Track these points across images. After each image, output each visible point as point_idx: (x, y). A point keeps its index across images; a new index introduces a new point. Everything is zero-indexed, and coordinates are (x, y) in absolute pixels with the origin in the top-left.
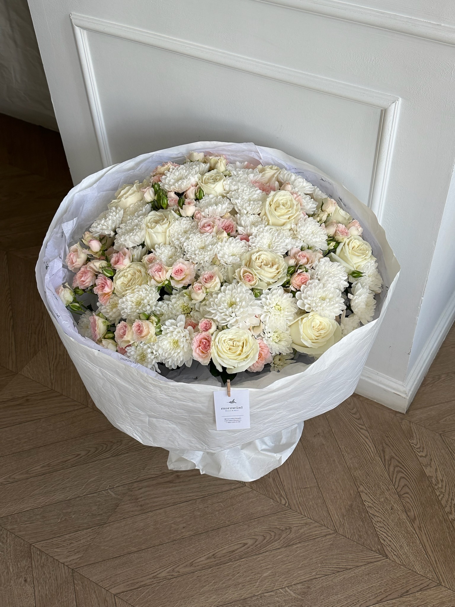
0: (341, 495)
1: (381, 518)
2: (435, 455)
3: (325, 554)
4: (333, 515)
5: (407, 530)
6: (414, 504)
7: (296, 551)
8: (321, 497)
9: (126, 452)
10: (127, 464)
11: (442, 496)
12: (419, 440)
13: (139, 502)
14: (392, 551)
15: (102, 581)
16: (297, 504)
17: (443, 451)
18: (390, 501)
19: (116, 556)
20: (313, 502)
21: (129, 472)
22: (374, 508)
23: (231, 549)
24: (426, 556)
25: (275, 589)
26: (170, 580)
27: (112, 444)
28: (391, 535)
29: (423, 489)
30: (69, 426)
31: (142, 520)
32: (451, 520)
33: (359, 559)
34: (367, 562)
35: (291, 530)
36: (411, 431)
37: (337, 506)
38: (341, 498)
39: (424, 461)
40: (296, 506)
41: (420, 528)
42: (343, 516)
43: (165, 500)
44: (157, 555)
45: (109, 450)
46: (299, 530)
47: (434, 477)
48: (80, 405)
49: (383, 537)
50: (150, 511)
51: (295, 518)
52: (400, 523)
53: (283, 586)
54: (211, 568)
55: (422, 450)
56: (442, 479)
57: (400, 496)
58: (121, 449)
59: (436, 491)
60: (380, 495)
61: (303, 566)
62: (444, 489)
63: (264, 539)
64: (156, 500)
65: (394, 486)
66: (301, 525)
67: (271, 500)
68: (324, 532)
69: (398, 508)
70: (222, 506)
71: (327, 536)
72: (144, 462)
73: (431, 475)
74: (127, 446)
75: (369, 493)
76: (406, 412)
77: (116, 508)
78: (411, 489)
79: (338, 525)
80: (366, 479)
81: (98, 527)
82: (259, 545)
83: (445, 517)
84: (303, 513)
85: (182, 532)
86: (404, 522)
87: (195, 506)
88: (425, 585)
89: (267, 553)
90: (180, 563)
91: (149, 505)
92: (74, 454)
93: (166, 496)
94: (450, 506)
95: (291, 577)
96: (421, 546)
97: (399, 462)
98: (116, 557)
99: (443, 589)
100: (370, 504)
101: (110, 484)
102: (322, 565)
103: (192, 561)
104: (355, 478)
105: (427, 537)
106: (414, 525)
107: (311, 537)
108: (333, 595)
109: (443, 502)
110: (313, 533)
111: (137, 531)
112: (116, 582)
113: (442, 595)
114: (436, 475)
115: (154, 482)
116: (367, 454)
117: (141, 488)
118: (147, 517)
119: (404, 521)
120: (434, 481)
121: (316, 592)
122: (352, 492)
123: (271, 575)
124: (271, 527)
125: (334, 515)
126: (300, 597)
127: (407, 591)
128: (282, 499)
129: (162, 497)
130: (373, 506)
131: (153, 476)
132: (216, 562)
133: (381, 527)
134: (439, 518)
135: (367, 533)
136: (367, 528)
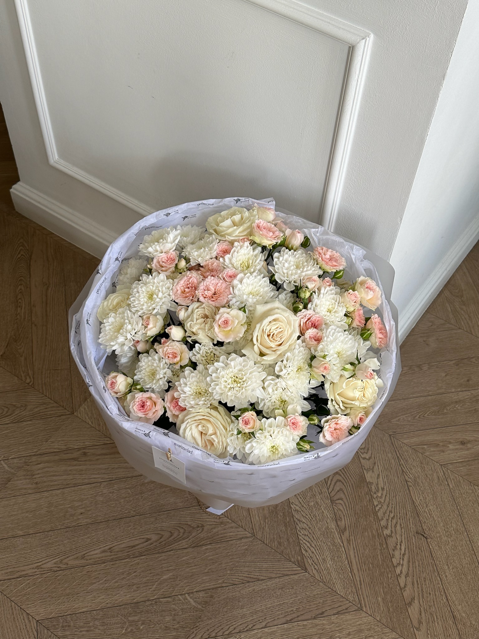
1: (307, 525)
2: (379, 458)
3: (237, 560)
5: (334, 541)
6: (346, 512)
7: (205, 553)
9: (29, 419)
10: (27, 433)
11: (379, 506)
13: (35, 478)
14: (312, 564)
17: (390, 455)
18: (320, 507)
21: (29, 442)
22: (302, 512)
23: (132, 544)
24: (350, 574)
25: (173, 594)
26: (56, 573)
27: (15, 408)
29: (359, 496)
31: (34, 500)
32: (385, 536)
33: (274, 570)
34: (282, 574)
35: (203, 529)
39: (367, 464)
41: (349, 541)
42: (265, 518)
43: (65, 480)
44: (45, 542)
45: (10, 415)
47: (375, 484)
49: (306, 547)
50: (45, 491)
52: (327, 533)
53: (184, 593)
54: (104, 563)
55: (366, 451)
56: (383, 487)
57: (332, 502)
58: (23, 415)
59: (374, 500)
60: (311, 498)
61: (210, 571)
62: (384, 498)
63: (171, 536)
64: (55, 478)
65: (328, 490)
66: (215, 523)
68: (240, 535)
69: (329, 516)
70: (129, 493)
71: (243, 539)
72: (48, 433)
73: (371, 481)
74: (31, 412)
77: (7, 483)
78: (347, 495)
79: (257, 528)
82: (164, 543)
83: (379, 532)
85: (78, 519)
87: (98, 489)
88: (344, 607)
89: (171, 553)
90: (70, 554)
91: (45, 484)
93: (68, 475)
94: (387, 520)
95: (194, 583)
96: (346, 563)
99: (364, 614)
100: (297, 508)
101: (4, 455)
102: (232, 572)
103: (85, 553)
105: (355, 553)
106: (342, 537)
107: (224, 538)
108: (237, 608)
109: (380, 514)
110: (228, 534)
111: (27, 512)
113: (361, 622)
114: (378, 481)
115: (57, 458)
117: (39, 462)
118: (41, 497)
119: (333, 531)
120: (373, 488)
121: (219, 603)
123: (171, 577)
124: (181, 523)
125: (255, 515)
126: (201, 607)
127: (323, 613)
129: (63, 476)
130: (300, 510)
131: (55, 451)
132: (112, 557)
133: (305, 535)
134: (372, 532)
135: (288, 540)
136: (289, 534)
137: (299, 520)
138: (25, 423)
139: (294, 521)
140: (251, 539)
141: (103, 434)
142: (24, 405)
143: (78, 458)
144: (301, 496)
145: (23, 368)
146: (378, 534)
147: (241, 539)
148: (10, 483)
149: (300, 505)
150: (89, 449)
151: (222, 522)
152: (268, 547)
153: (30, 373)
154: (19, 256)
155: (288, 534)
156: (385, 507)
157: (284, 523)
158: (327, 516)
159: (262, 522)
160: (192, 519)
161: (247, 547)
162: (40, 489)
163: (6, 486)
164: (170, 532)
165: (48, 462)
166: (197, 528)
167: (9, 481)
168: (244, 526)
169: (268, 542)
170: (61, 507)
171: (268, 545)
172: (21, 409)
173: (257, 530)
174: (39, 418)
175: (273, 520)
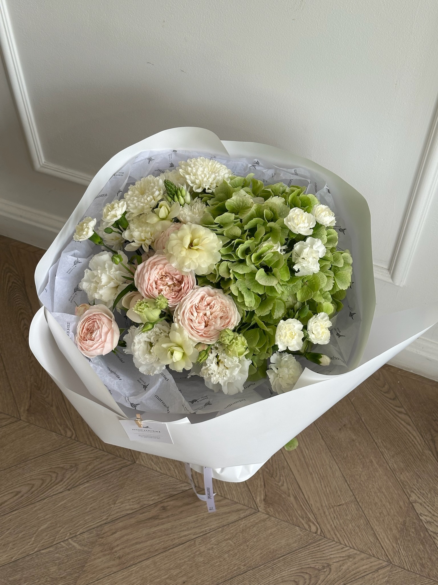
138: (82, 487)
139: (430, 535)
140: (388, 568)
141: (178, 479)
142: (74, 465)
143: (158, 516)
144: (428, 504)
145: (58, 420)
147: (377, 570)
148: (88, 564)
149: (430, 515)
150: (167, 502)
151: (350, 555)
152: (412, 573)
153: (69, 424)
154: (10, 284)
157: (419, 540)
159: (395, 545)
160: (314, 559)
161: (387, 578)
162: (125, 563)
163: (85, 569)
164: (294, 581)
165: (124, 529)
166: (324, 569)
167: (86, 563)
168: (375, 554)
169: (408, 567)
170: (159, 580)
171: (410, 570)
172: (72, 471)
173: (393, 556)
174: (97, 477)
175: (406, 539)
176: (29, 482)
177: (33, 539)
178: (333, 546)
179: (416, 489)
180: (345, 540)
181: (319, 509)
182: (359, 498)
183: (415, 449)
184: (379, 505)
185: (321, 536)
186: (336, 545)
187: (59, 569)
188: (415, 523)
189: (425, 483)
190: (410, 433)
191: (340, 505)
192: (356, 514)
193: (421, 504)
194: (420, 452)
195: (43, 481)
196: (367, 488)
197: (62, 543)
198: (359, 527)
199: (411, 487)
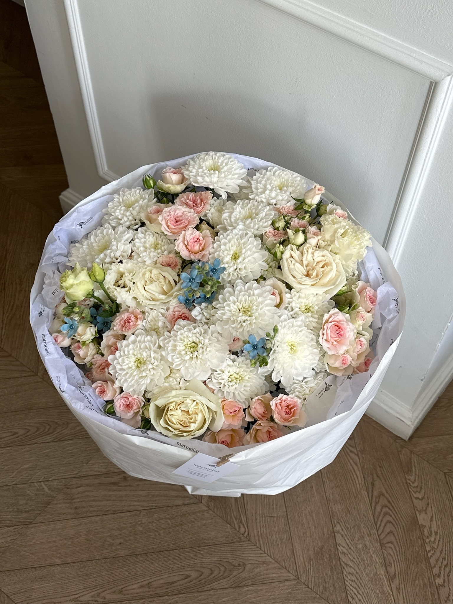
0: (312, 533)
1: (355, 570)
2: (433, 500)
4: (298, 557)
5: (382, 589)
6: (396, 558)
7: (247, 595)
8: (287, 531)
9: (71, 438)
10: (68, 453)
11: (432, 552)
12: (418, 476)
13: (75, 503)
15: (14, 594)
16: (258, 535)
17: (444, 495)
18: (369, 550)
19: (36, 566)
20: (277, 536)
21: (70, 463)
22: (349, 555)
23: (170, 580)
27: (57, 426)
28: (363, 593)
29: (411, 540)
30: (12, 396)
31: (73, 526)
32: (437, 585)
35: (244, 568)
36: (411, 464)
37: (305, 546)
38: (311, 537)
39: (419, 504)
40: (257, 538)
41: (398, 589)
42: (310, 560)
43: (105, 506)
44: (83, 573)
45: (52, 433)
46: (254, 568)
47: (427, 528)
48: (29, 372)
49: (353, 594)
50: (85, 517)
51: (252, 552)
52: (376, 579)
54: (142, 599)
55: (419, 490)
56: (436, 531)
57: (382, 545)
58: (65, 433)
59: (426, 544)
60: (359, 539)
62: (437, 544)
63: (211, 574)
64: (94, 503)
65: (377, 531)
66: (257, 562)
67: (229, 525)
68: (283, 576)
69: (377, 560)
70: (169, 524)
71: (286, 582)
72: (89, 455)
73: (424, 524)
74: (73, 431)
75: (346, 535)
76: (409, 439)
77: (46, 507)
78: (397, 538)
79: (302, 570)
80: (346, 516)
81: (22, 526)
82: (204, 581)
83: (430, 580)
84: (263, 549)
85: (117, 550)
86: (381, 579)
87: (138, 518)
89: (211, 592)
90: (107, 588)
91: (85, 509)
92: (11, 432)
93: (107, 501)
94: (440, 568)
97: (389, 502)
98: (35, 568)
100: (344, 550)
101: (45, 476)
103: (122, 587)
104: (333, 513)
105: (404, 602)
106: (392, 585)
107: (266, 579)
109: (432, 561)
110: (271, 575)
111: (65, 539)
112: (30, 598)
114: (431, 524)
115: (97, 481)
116: (352, 485)
117: (79, 485)
118: (79, 523)
119: (381, 577)
120: (426, 531)
122: (325, 530)
124: (222, 560)
125: (300, 556)
128: (242, 526)
129: (102, 501)
130: (347, 553)
131: (96, 473)
132: (150, 593)
133: (352, 581)
134: (423, 580)
135: (334, 585)
136: (335, 579)
137: (346, 564)
138: (66, 442)
139: (341, 565)
140: (294, 582)
142: (66, 423)
143: (119, 483)
144: (348, 537)
146: (430, 583)
148: (50, 506)
149: (347, 547)
151: (266, 561)
152: (313, 592)
155: (333, 578)
156: (438, 553)
157: (330, 566)
158: (376, 560)
159: (307, 564)
160: (233, 556)
161: (290, 590)
162: (79, 514)
163: (46, 509)
164: (211, 569)
165: (87, 486)
166: (239, 566)
167: (49, 505)
168: (287, 567)
169: (312, 586)
170: (100, 535)
171: (312, 589)
172: (63, 427)
173: (302, 573)
174: (81, 437)
175: (319, 562)
176: (27, 427)
177: (14, 474)
178: (254, 549)
179: (343, 522)
180: (266, 547)
181: (252, 515)
182: (290, 515)
183: (354, 487)
184: (306, 526)
185: (246, 538)
186: (256, 549)
187: (26, 504)
188: (331, 550)
189: (352, 519)
190: (355, 472)
191: (272, 517)
192: (283, 529)
193: (342, 536)
194: (358, 490)
195: (38, 429)
196: (300, 509)
197: (35, 483)
198: (281, 540)
199: (338, 519)
